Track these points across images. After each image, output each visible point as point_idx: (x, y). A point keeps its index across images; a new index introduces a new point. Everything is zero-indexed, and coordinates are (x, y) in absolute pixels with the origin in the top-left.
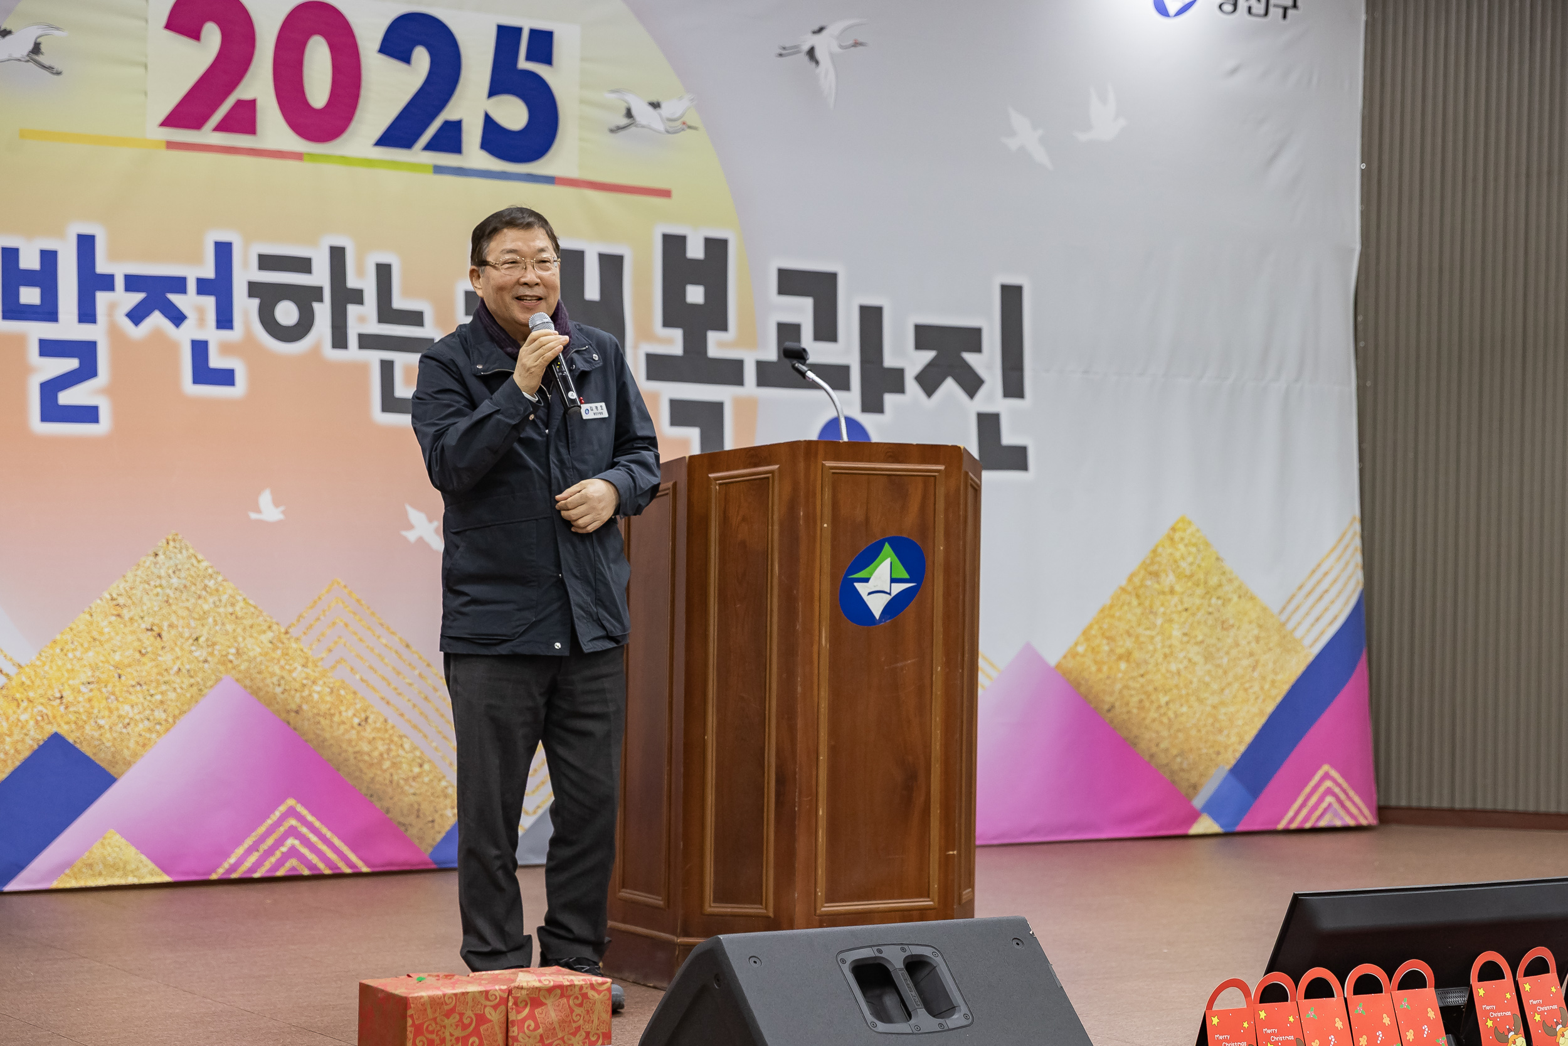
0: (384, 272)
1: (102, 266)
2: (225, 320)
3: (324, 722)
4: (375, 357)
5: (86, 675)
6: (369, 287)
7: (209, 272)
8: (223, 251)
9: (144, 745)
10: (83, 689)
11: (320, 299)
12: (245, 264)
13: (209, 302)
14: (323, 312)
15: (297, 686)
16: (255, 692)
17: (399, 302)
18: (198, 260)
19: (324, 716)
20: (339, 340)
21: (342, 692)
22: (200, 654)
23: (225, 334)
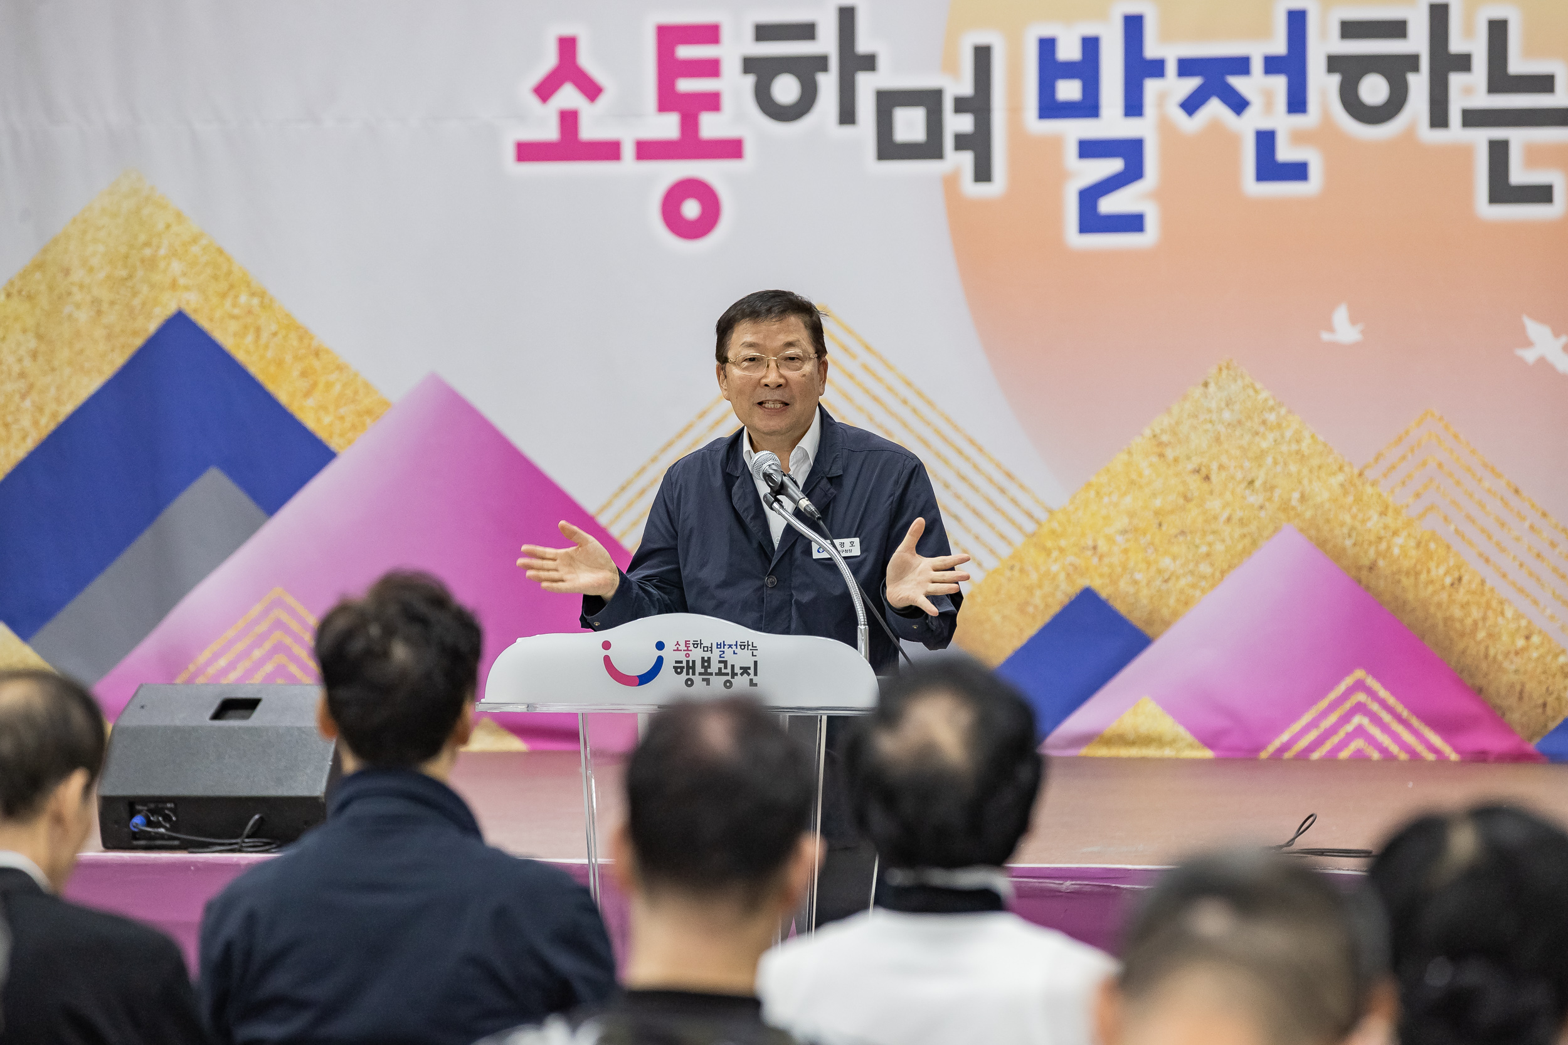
0: (1498, 30)
1: (1152, 50)
2: (1297, 103)
3: (1406, 582)
4: (1482, 137)
5: (1123, 522)
6: (1479, 50)
7: (1279, 47)
8: (1297, 21)
9: (1186, 603)
10: (1120, 539)
11: (1415, 68)
12: (1324, 34)
13: (1279, 83)
14: (1419, 84)
15: (1372, 538)
16: (1321, 544)
17: (1517, 65)
18: (1265, 33)
19: (1408, 574)
20: (1439, 118)
21: (1432, 546)
22: (1254, 499)
23: (1298, 120)
